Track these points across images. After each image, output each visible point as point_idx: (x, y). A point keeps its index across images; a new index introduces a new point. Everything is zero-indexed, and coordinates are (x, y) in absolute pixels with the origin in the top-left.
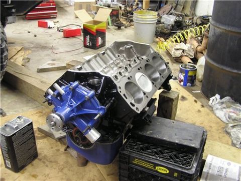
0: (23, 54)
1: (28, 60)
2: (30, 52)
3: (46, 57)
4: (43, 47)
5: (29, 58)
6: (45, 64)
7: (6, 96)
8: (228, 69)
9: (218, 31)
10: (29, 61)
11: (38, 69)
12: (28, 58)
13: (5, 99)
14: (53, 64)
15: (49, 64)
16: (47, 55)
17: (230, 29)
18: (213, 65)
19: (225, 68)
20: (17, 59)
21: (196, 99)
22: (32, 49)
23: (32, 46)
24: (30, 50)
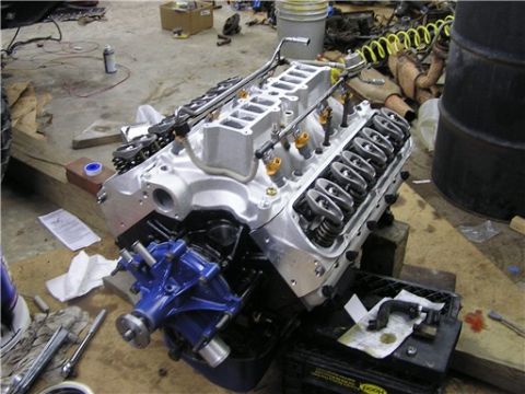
0: (35, 103)
1: (47, 119)
2: (50, 97)
3: (88, 110)
4: (76, 83)
5: (50, 112)
6: (89, 128)
7: (13, 212)
8: (491, 139)
9: (469, 57)
10: (50, 122)
11: (74, 142)
12: (47, 115)
13: (12, 220)
14: (106, 129)
15: (96, 129)
16: (88, 105)
17: (495, 56)
18: (457, 128)
19: (483, 136)
20: (25, 119)
21: (421, 199)
22: (54, 90)
23: (52, 82)
24: (49, 92)
